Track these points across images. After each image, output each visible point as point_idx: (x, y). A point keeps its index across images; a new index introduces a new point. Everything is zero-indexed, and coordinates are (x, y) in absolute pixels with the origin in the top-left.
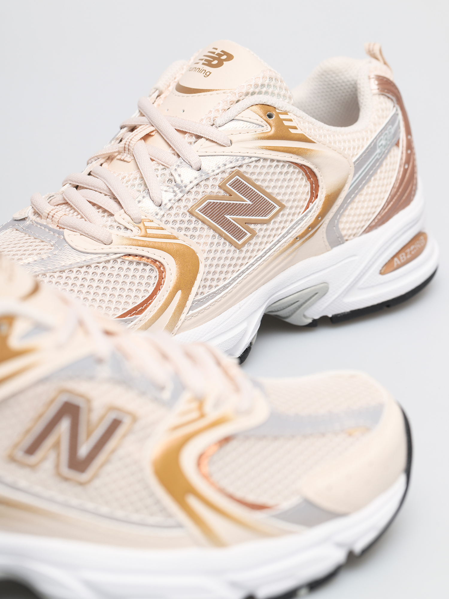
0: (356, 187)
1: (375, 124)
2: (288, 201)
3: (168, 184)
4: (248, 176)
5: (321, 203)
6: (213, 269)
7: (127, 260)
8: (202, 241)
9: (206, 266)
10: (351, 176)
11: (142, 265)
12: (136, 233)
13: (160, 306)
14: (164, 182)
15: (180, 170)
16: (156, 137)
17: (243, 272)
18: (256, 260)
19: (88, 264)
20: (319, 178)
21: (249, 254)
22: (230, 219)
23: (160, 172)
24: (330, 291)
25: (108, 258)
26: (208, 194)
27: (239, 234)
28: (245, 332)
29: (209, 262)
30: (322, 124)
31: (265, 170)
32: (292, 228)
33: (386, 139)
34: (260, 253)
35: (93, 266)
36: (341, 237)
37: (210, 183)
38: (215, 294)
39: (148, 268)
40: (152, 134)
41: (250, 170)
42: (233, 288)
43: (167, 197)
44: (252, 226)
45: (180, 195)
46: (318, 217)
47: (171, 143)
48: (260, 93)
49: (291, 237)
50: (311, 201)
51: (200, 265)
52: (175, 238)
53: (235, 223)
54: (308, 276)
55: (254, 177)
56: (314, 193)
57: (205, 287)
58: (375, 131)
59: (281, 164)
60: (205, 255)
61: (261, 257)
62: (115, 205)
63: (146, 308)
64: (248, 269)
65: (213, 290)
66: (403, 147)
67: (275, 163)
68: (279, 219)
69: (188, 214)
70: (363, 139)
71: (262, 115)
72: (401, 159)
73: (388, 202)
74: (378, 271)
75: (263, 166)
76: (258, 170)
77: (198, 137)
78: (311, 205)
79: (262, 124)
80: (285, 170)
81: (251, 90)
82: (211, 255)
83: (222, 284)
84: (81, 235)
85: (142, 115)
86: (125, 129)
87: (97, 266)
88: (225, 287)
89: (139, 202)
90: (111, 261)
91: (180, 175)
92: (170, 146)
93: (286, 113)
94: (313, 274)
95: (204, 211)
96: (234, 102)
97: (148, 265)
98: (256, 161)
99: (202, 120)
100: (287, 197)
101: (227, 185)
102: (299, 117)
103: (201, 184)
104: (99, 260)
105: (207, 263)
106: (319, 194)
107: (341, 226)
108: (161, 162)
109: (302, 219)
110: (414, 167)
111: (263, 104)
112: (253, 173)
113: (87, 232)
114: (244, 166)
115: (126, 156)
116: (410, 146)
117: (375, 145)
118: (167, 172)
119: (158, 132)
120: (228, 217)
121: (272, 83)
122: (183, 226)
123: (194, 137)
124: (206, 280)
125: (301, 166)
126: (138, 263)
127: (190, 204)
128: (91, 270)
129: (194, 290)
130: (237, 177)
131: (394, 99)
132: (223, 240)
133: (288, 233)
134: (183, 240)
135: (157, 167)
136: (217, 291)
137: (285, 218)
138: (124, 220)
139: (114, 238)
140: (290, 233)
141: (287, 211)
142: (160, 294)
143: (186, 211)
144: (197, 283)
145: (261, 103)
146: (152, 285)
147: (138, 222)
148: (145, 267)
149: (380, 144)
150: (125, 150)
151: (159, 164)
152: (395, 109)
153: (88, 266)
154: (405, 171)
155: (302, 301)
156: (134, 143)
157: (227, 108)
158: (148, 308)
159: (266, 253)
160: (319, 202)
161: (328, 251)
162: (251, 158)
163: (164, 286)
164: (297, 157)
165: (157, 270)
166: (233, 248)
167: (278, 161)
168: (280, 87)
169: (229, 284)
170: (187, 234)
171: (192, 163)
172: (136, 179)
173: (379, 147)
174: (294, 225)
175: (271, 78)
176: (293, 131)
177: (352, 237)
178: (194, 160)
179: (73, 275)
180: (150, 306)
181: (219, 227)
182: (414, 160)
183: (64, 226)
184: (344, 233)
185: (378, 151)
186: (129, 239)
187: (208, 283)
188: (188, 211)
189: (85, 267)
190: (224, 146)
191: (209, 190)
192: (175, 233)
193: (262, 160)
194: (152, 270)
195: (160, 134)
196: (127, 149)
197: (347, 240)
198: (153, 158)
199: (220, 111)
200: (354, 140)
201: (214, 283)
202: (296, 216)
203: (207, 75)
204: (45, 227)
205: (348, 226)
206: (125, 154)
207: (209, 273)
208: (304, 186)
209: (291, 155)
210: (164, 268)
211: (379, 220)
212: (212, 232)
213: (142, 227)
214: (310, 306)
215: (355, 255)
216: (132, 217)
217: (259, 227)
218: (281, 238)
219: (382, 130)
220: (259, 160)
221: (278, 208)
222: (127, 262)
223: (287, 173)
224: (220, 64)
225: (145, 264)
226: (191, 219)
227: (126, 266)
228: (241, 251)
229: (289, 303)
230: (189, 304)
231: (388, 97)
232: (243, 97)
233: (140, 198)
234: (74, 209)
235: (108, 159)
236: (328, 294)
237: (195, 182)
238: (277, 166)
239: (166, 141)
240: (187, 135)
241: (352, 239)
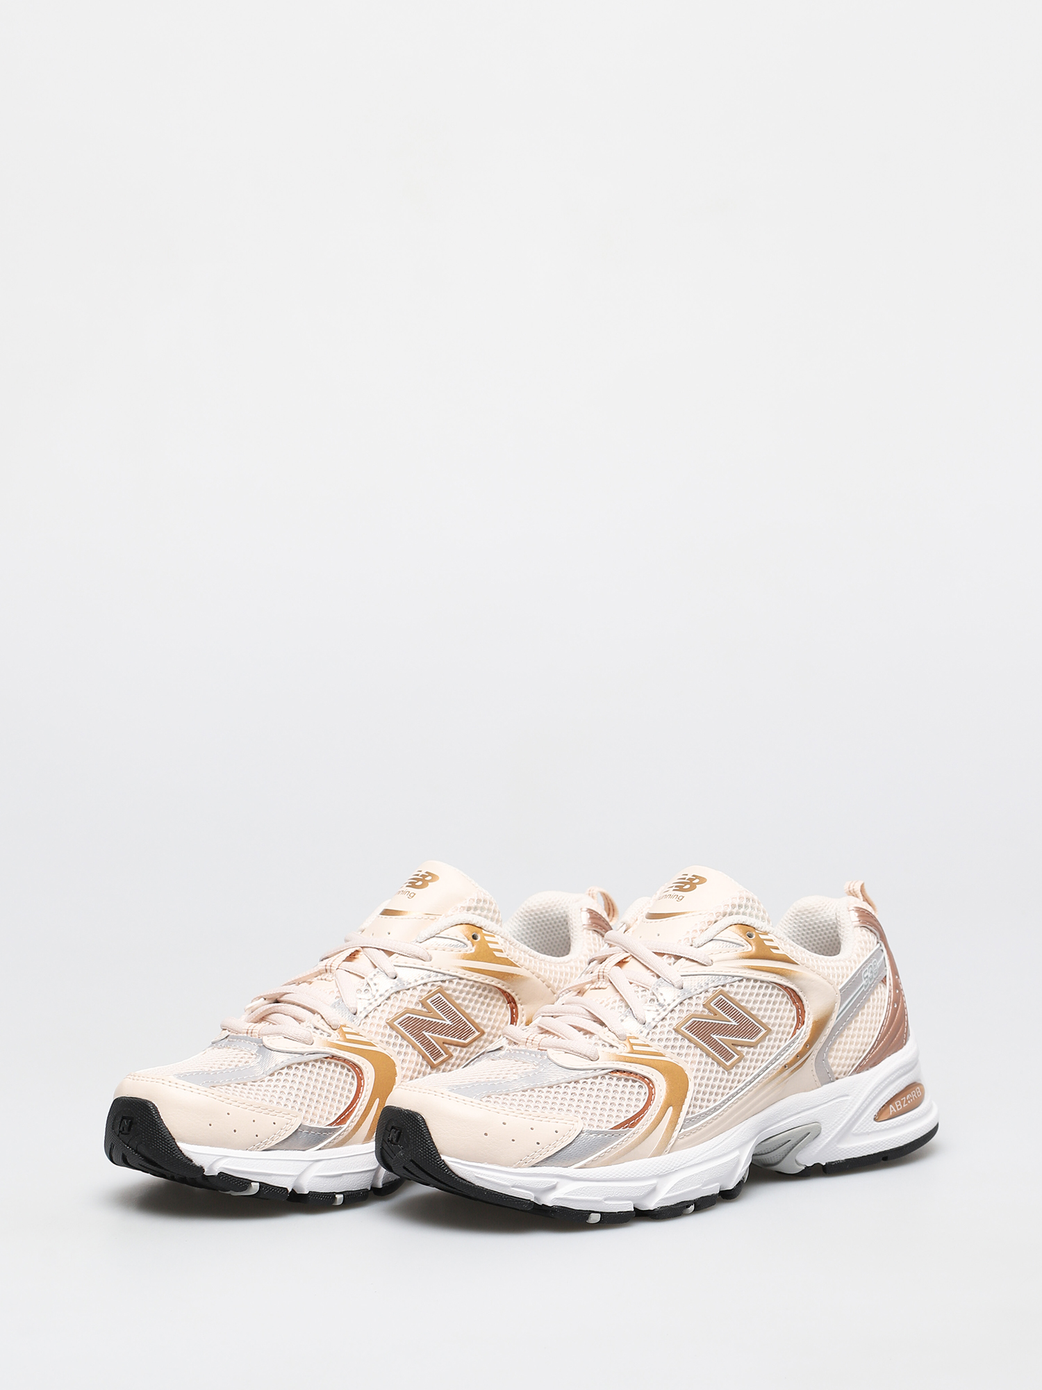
0: (844, 1019)
1: (858, 955)
2: (774, 1025)
3: (650, 1004)
4: (732, 995)
5: (809, 1030)
6: (703, 1089)
7: (614, 1076)
8: (690, 1059)
9: (695, 1084)
10: (837, 1005)
11: (630, 1081)
12: (623, 1050)
13: (652, 1120)
14: (646, 1002)
15: (661, 990)
16: (631, 961)
17: (733, 1096)
18: (745, 1085)
19: (576, 1079)
20: (805, 1002)
21: (737, 1078)
22: (717, 1039)
23: (640, 993)
24: (823, 1133)
25: (596, 1074)
26: (692, 1013)
27: (728, 1056)
28: (737, 1162)
29: (698, 1081)
30: (801, 948)
31: (749, 991)
32: (780, 1054)
33: (872, 972)
34: (749, 1078)
35: (581, 1082)
36: (831, 1072)
37: (694, 1001)
38: (706, 1114)
39: (637, 1084)
40: (627, 960)
41: (734, 990)
42: (723, 1111)
43: (650, 1016)
44: (739, 1048)
45: (663, 1014)
46: (806, 1045)
47: (650, 965)
48: (737, 913)
49: (779, 1064)
50: (797, 1028)
51: (690, 1083)
52: (662, 1055)
53: (722, 1044)
54: (799, 1113)
55: (738, 997)
56: (800, 1021)
57: (695, 1106)
58: (859, 962)
59: (765, 985)
60: (694, 1073)
61: (751, 1082)
62: (597, 1026)
63: (638, 1121)
64: (737, 1093)
65: (704, 1110)
66: (890, 985)
67: (758, 984)
68: (765, 1043)
69: (673, 1031)
70: (847, 969)
71: (739, 933)
72: (890, 997)
73: (878, 1041)
74: (873, 1117)
75: (746, 987)
76: (741, 990)
77: (678, 958)
78: (798, 1031)
79: (742, 943)
80: (769, 991)
81: (728, 910)
82: (700, 1074)
83: (712, 1105)
84: (566, 1053)
85: (611, 946)
86: (595, 962)
87: (585, 1082)
88: (715, 1109)
89: (622, 1021)
90: (599, 1078)
91: (661, 994)
92: (649, 969)
93: (766, 933)
94: (804, 1111)
95: (690, 1028)
96: (711, 922)
97: (636, 1081)
98: (739, 981)
99: (680, 940)
100: (772, 1021)
101: (711, 1004)
102: (780, 938)
103: (684, 1002)
104: (587, 1076)
105: (696, 1081)
106: (806, 1020)
107: (831, 1061)
108: (640, 984)
109: (789, 1046)
110: (904, 1008)
111: (742, 924)
112: (736, 994)
113: (572, 1049)
114: (728, 986)
115: (601, 983)
116: (897, 986)
117: (860, 975)
118: (648, 993)
119: (633, 957)
120: (714, 1037)
121: (750, 904)
122: (670, 1044)
123: (673, 958)
124: (696, 1099)
125: (786, 988)
126: (627, 1080)
127: (675, 1023)
128: (579, 1086)
129: (685, 1108)
130: (721, 996)
131: (878, 934)
132: (710, 1060)
133: (776, 1059)
134: (670, 1057)
135: (636, 990)
136: (708, 1111)
137: (771, 1043)
138: (611, 1038)
139: (600, 1054)
140: (778, 1060)
141: (774, 1036)
142: (651, 1108)
143: (671, 1029)
144: (687, 1101)
145: (740, 923)
146: (642, 1100)
147: (622, 1038)
148: (633, 1084)
149: (865, 976)
150: (599, 978)
151: (638, 986)
152: (879, 945)
153: (576, 1082)
154: (895, 1011)
155: (793, 1141)
156: (609, 969)
157: (704, 928)
158: (641, 1122)
159: (755, 1078)
160: (806, 1029)
161: (818, 1088)
162: (733, 977)
163: (654, 1102)
164: (781, 978)
165: (646, 1086)
166: (721, 1069)
167: (762, 982)
168: (757, 909)
169: (720, 1106)
170: (673, 1052)
171: (674, 982)
172: (615, 1002)
173: (865, 978)
174: (781, 1051)
175: (748, 899)
176: (774, 951)
177: (842, 1075)
178: (676, 979)
179: (561, 1091)
180: (643, 1120)
181: (706, 1046)
182: (904, 1002)
183: (546, 1047)
184: (834, 1069)
185: (864, 982)
186: (614, 1054)
187: (699, 1103)
188: (674, 1029)
189: (573, 1083)
190: (705, 965)
191: (693, 1009)
192: (662, 1051)
193: (745, 980)
194: (640, 1087)
195: (636, 959)
196: (601, 977)
197: (837, 1079)
198: (631, 981)
199: (698, 932)
200: (838, 968)
201: (705, 1104)
202: (783, 1042)
203: (680, 899)
204: (525, 1051)
205: (837, 1061)
206: (600, 983)
207: (698, 1092)
208: (789, 1011)
209: (775, 975)
210: (653, 1085)
211: (870, 1060)
212: (698, 1051)
213: (628, 1044)
214: (803, 1147)
215: (848, 1095)
216: (617, 1033)
217: (746, 1049)
218: (769, 1064)
219: (866, 962)
220: (742, 980)
221: (764, 1031)
222: (615, 1079)
223: (771, 995)
224: (693, 887)
225: (634, 1081)
226: (677, 1037)
227: (614, 1081)
228: (729, 1074)
229: (780, 1143)
230: (681, 1121)
231: (871, 931)
232: (721, 917)
233: (623, 1017)
234: (557, 1035)
235: (579, 993)
236: (820, 1136)
237: (678, 1001)
238: (760, 987)
239: (643, 964)
240: (665, 956)
241: (842, 1078)
